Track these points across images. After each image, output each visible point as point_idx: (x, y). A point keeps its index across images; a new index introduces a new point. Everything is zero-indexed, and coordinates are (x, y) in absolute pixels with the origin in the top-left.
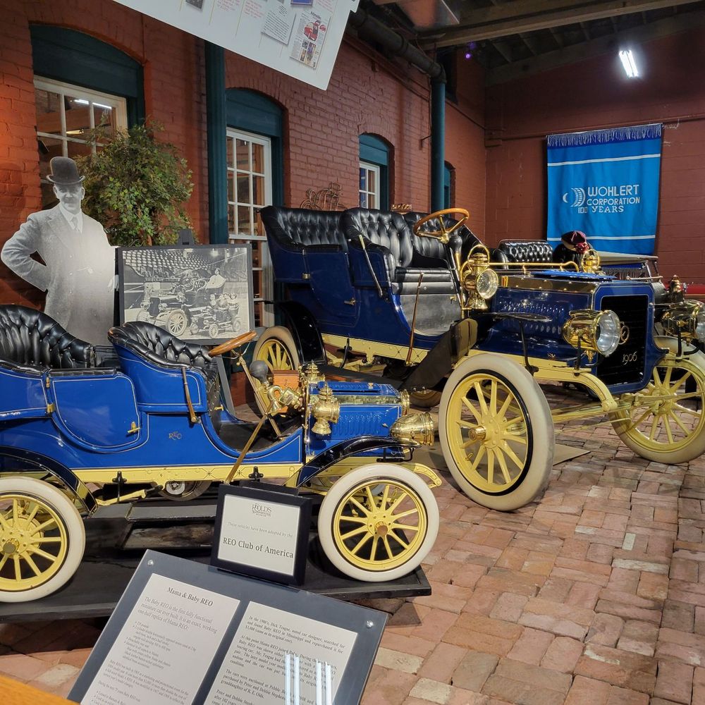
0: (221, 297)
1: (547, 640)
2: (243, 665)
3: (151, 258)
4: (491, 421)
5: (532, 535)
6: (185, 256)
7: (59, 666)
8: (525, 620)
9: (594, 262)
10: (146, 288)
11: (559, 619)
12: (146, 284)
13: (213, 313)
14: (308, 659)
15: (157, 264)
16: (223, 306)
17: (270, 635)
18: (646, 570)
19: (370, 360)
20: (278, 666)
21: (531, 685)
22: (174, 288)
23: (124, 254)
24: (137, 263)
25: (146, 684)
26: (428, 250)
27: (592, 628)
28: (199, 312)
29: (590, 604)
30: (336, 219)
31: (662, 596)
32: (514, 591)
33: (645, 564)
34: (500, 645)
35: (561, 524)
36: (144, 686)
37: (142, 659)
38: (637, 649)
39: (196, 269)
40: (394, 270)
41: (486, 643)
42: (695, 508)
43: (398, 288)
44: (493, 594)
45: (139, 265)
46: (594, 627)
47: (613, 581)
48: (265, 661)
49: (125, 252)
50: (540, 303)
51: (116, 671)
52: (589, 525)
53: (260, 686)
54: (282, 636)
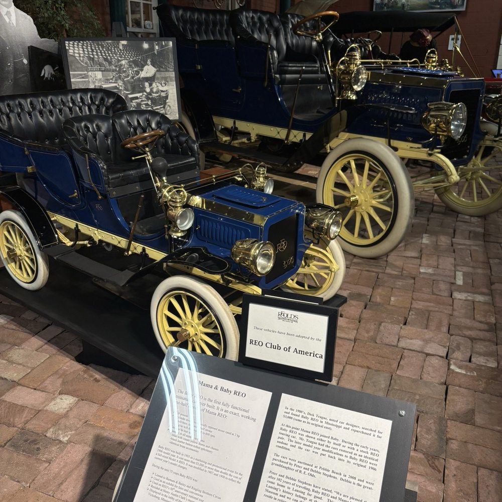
0: (154, 85)
1: (422, 358)
2: (289, 449)
3: (91, 49)
4: (363, 191)
5: (390, 275)
6: (121, 47)
7: (60, 396)
8: (402, 344)
9: (434, 59)
10: (90, 77)
11: (427, 341)
12: (90, 73)
13: (148, 98)
14: (350, 443)
15: (97, 55)
16: (156, 93)
17: (308, 423)
18: (477, 300)
19: (253, 138)
20: (323, 450)
21: (420, 395)
22: (114, 77)
23: (67, 45)
24: (79, 54)
25: (200, 467)
26: (297, 45)
27: (451, 348)
28: (137, 98)
29: (445, 329)
30: (225, 17)
31: (493, 320)
32: (389, 321)
33: (475, 295)
34: (389, 364)
35: (409, 265)
36: (198, 468)
37: (189, 444)
38: (485, 363)
39: (131, 59)
40: (277, 64)
41: (379, 363)
42: (498, 249)
43: (280, 79)
44: (375, 324)
45: (82, 55)
46: (452, 347)
47: (456, 310)
48: (309, 446)
49: (67, 42)
50: (395, 95)
51: (167, 456)
52: (429, 266)
53: (310, 467)
54: (321, 424)
